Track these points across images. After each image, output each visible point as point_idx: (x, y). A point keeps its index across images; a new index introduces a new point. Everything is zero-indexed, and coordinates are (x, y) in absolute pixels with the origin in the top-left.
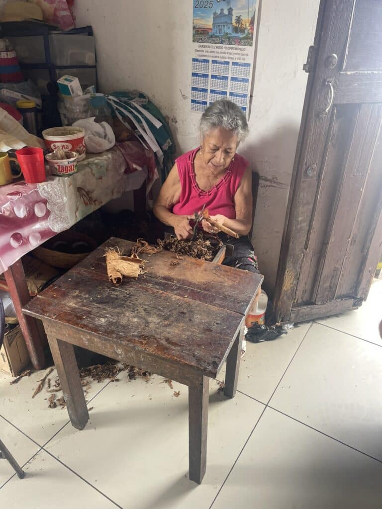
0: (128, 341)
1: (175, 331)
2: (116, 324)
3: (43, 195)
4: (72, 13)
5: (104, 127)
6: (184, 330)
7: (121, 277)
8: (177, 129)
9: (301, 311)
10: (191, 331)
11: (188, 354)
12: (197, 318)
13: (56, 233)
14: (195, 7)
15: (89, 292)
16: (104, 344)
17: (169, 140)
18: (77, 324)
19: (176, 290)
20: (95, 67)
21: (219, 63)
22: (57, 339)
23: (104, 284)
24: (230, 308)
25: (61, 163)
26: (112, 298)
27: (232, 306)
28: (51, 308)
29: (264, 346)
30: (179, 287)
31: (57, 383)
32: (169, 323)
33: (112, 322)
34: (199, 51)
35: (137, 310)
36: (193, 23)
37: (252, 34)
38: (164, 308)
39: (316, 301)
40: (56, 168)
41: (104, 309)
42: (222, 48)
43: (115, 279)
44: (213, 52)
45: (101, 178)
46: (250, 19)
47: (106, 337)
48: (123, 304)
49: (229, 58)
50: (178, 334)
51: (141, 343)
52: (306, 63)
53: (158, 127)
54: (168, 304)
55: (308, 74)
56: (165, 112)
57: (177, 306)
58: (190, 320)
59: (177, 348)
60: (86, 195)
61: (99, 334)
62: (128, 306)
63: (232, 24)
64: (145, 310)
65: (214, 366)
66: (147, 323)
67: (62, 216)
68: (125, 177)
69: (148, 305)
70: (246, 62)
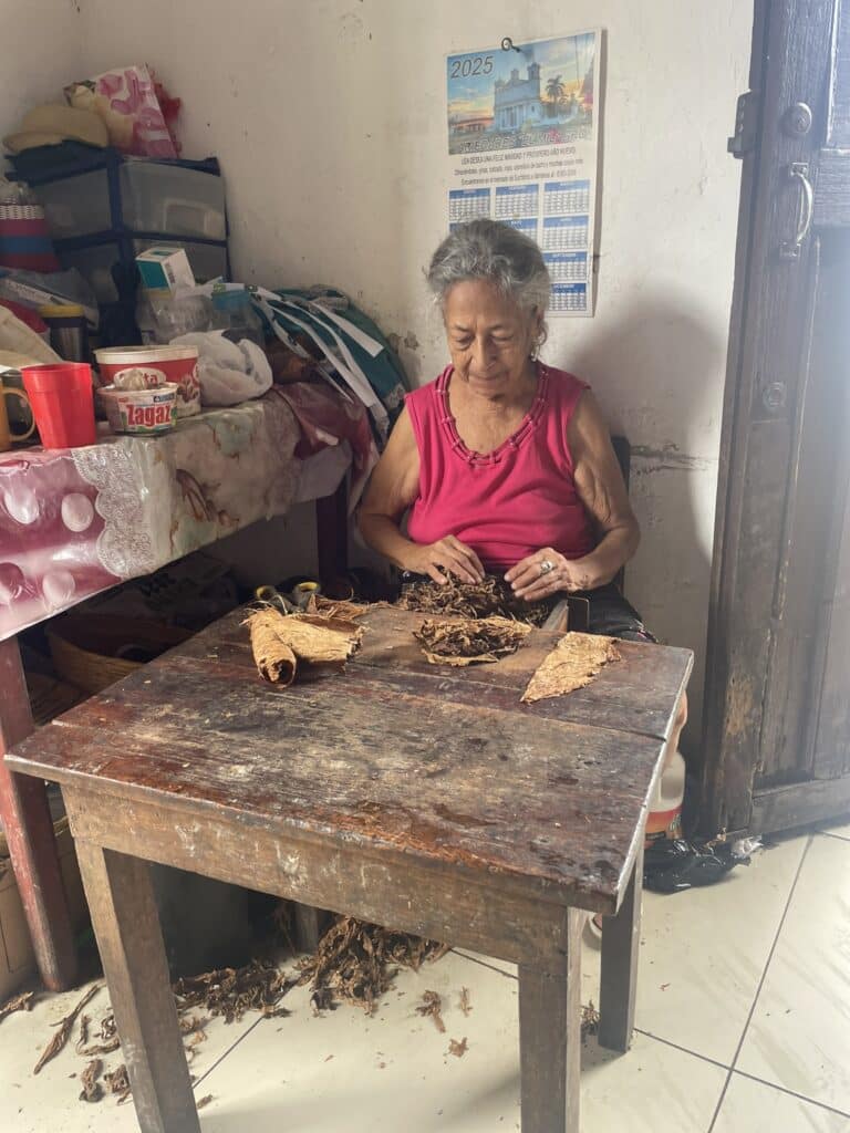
0: (320, 818)
1: (459, 788)
2: (284, 778)
3: (87, 475)
4: (173, 137)
5: (244, 351)
6: (487, 784)
7: (293, 660)
8: (416, 361)
9: (778, 799)
10: (509, 784)
11: (514, 847)
12: (523, 753)
13: (119, 578)
14: (453, 76)
15: (202, 707)
16: (244, 844)
17: (400, 386)
18: (163, 784)
19: (449, 691)
20: (224, 244)
21: (514, 192)
22: (105, 850)
23: (246, 687)
24: (617, 725)
25: (137, 399)
26: (270, 717)
27: (622, 718)
28: (89, 748)
29: (690, 901)
30: (458, 684)
31: (107, 1025)
32: (439, 768)
33: (267, 772)
34: (466, 172)
35: (343, 741)
36: (449, 112)
37: (589, 112)
38: (418, 732)
39: (812, 769)
40: (123, 414)
41: (245, 744)
42: (518, 156)
43: (276, 666)
44: (499, 169)
45: (236, 455)
46: (582, 79)
47: (252, 813)
48: (300, 730)
49: (537, 176)
50: (473, 795)
51: (362, 822)
52: (733, 135)
53: (374, 354)
54: (430, 722)
55: (740, 162)
56: (388, 326)
57: (460, 725)
58: (504, 758)
59: (473, 830)
60: (198, 491)
61: (229, 804)
62: (313, 733)
63: (539, 98)
64: (365, 740)
65: (603, 872)
66: (374, 772)
67: (136, 537)
68: (297, 465)
69: (372, 728)
70: (578, 177)
